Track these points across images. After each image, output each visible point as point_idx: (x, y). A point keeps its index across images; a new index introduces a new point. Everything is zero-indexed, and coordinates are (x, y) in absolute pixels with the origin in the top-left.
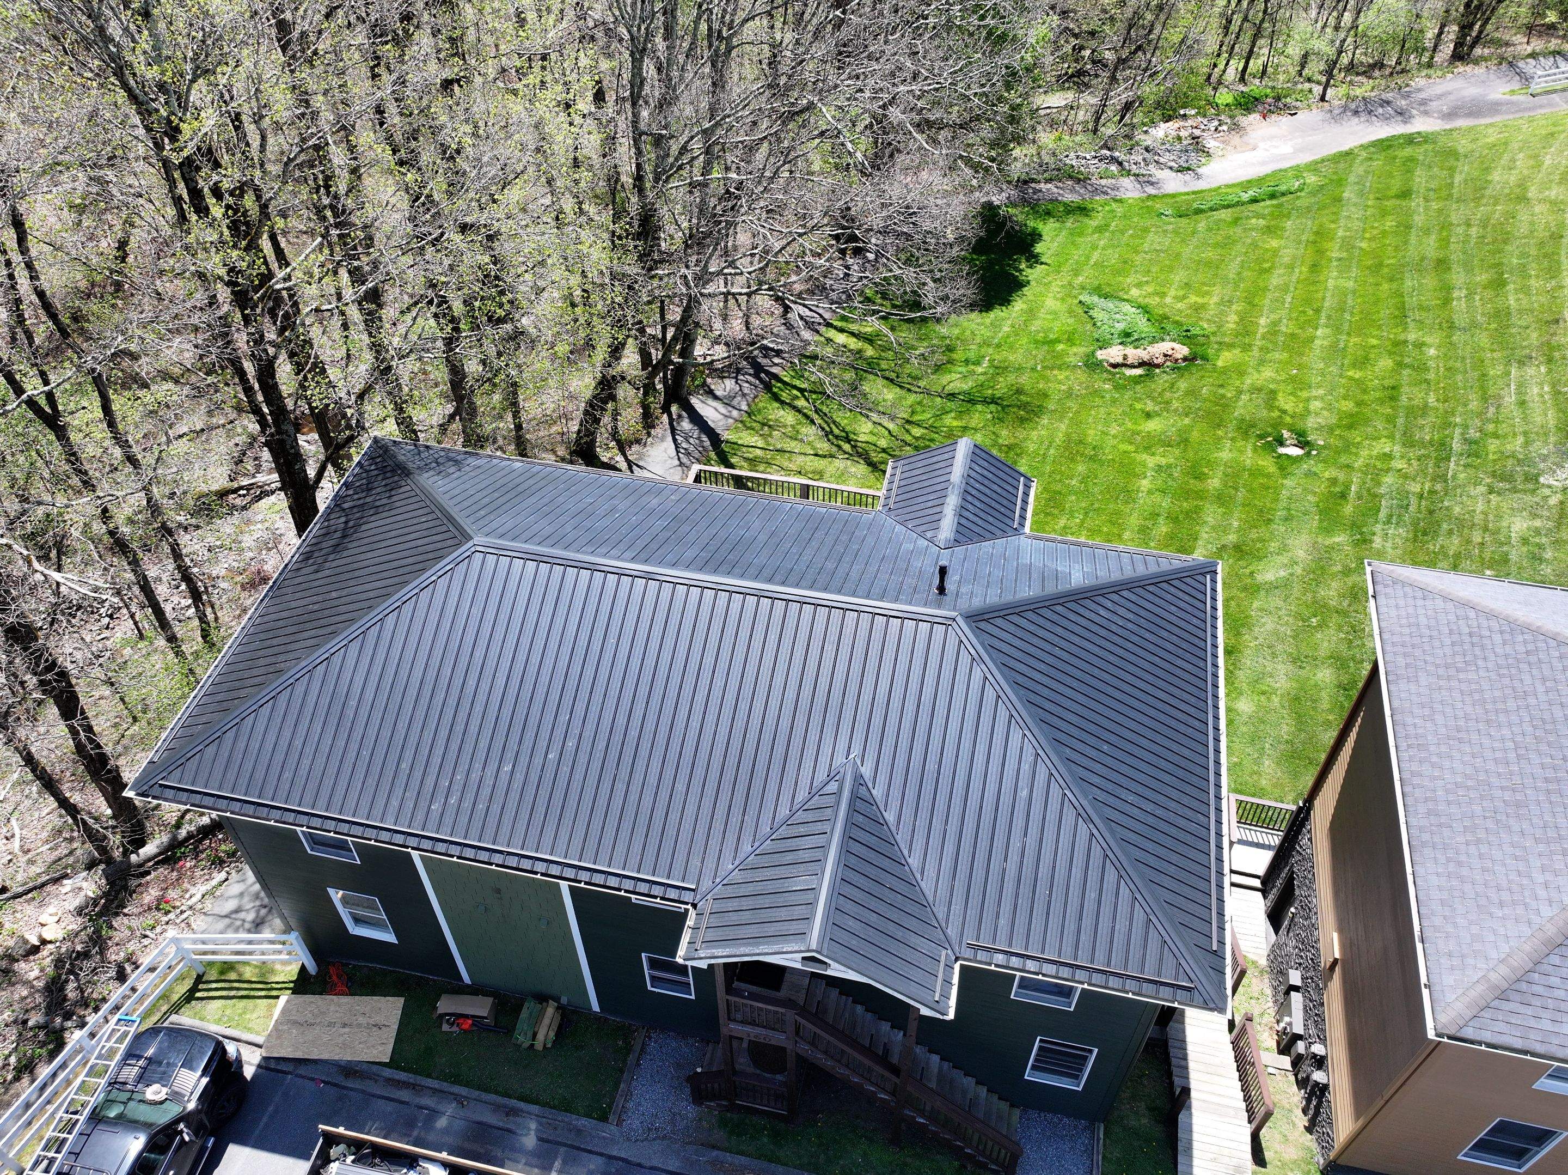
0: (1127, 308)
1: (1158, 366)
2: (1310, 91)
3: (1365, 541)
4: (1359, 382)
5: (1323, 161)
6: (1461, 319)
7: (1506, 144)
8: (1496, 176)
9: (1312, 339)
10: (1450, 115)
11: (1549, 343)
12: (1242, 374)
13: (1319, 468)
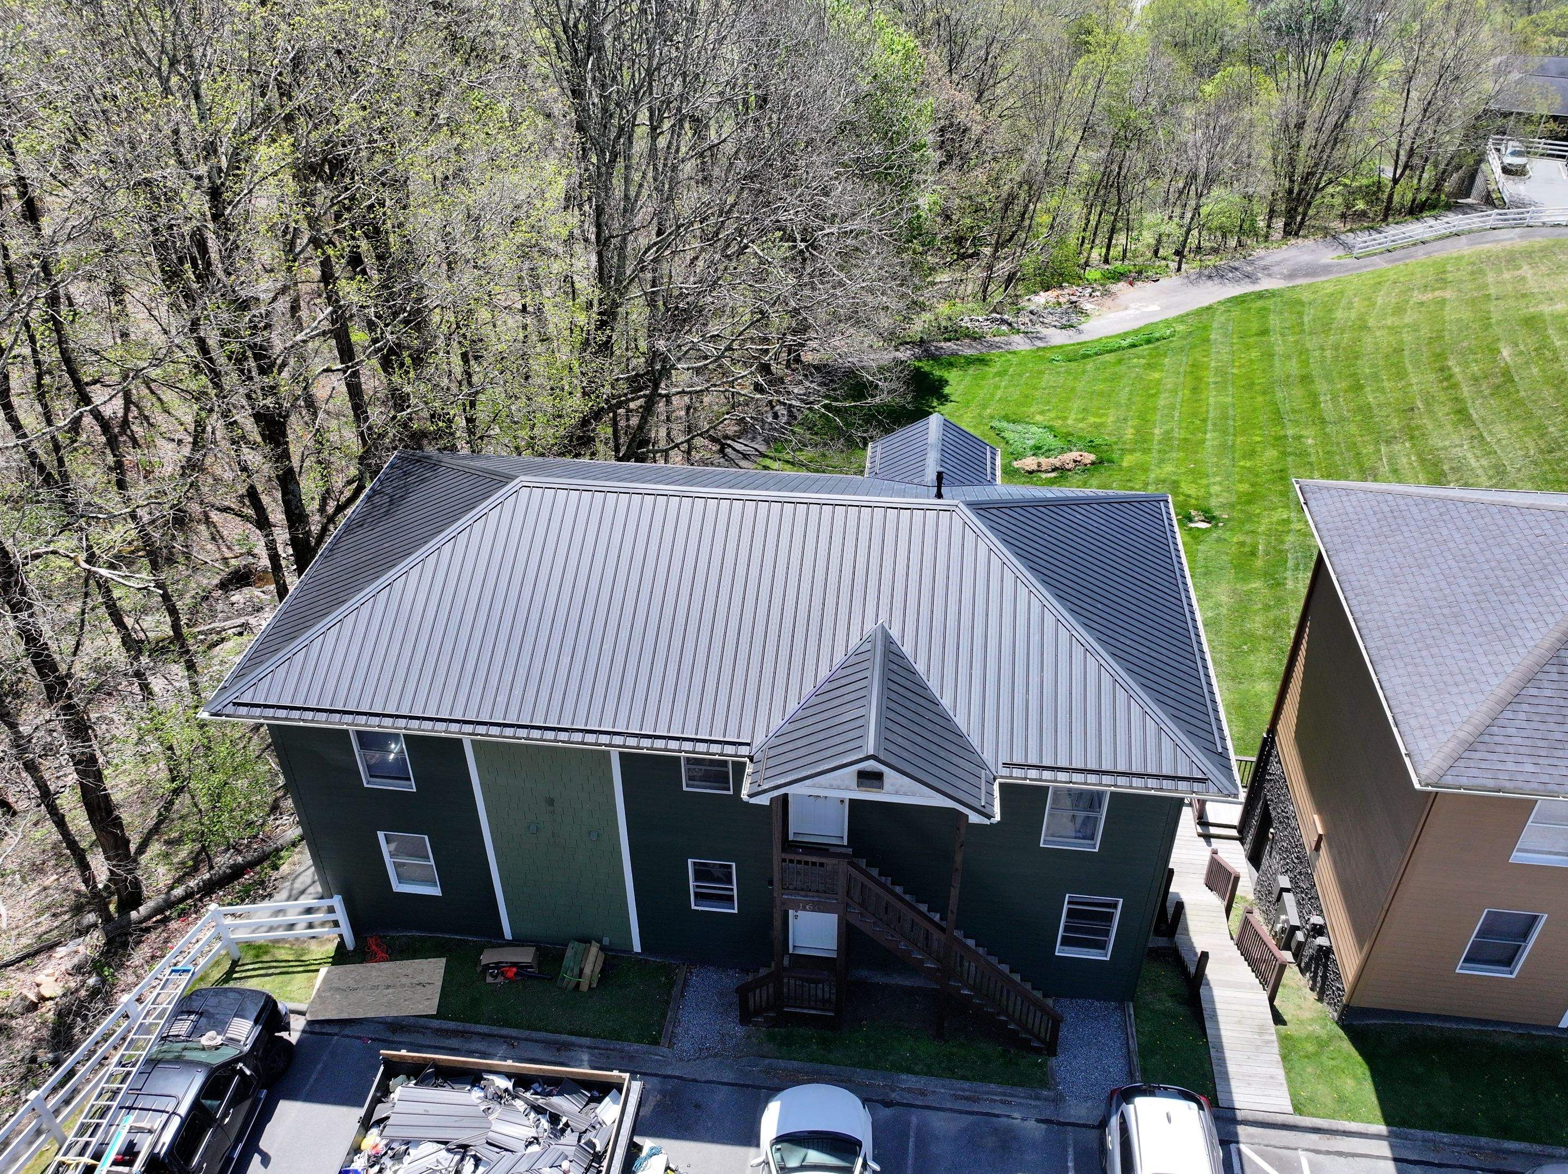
0: (1034, 429)
1: (1070, 470)
2: (1167, 266)
3: (1279, 584)
4: (1249, 470)
5: (1188, 315)
6: (1330, 415)
7: (1342, 292)
8: (1339, 314)
9: (1203, 441)
10: (1292, 275)
11: (1408, 425)
12: (1146, 470)
13: (1227, 535)
